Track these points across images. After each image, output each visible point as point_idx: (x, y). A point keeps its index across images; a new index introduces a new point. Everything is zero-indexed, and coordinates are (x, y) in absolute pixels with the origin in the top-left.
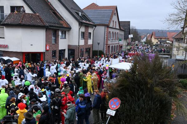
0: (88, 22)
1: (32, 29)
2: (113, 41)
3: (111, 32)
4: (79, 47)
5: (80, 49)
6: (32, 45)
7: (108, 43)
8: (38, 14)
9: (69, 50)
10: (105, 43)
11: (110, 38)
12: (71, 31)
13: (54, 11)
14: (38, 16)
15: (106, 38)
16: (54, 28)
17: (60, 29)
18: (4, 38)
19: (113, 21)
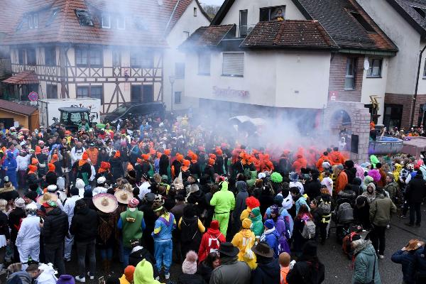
1: (299, 55)
4: (415, 101)
5: (418, 106)
6: (297, 92)
8: (315, 21)
9: (386, 106)
12: (396, 59)
13: (356, 10)
14: (316, 25)
16: (352, 52)
17: (368, 53)
18: (242, 76)
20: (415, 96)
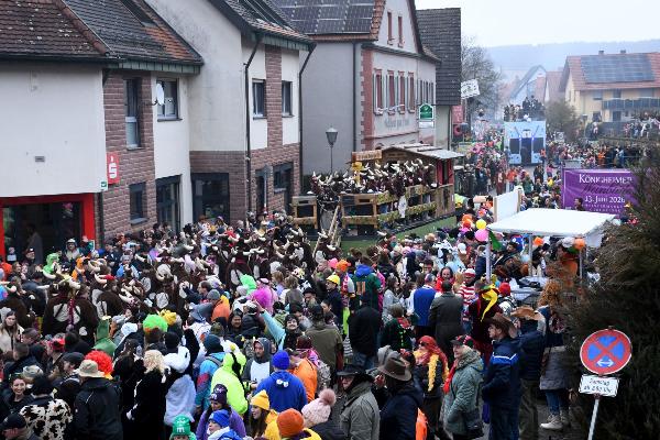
0: (275, 28)
1: (35, 76)
2: (393, 118)
3: (385, 74)
4: (249, 163)
5: (253, 173)
6: (40, 159)
7: (375, 135)
9: (194, 177)
10: (358, 133)
11: (380, 105)
12: (203, 80)
15: (360, 109)
16: (135, 66)
17: (159, 68)
19: (389, 14)
20: (249, 152)
